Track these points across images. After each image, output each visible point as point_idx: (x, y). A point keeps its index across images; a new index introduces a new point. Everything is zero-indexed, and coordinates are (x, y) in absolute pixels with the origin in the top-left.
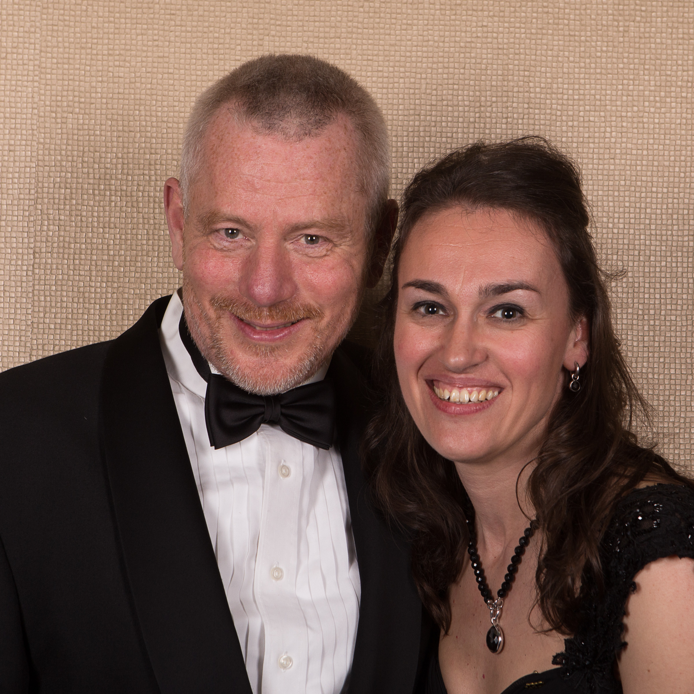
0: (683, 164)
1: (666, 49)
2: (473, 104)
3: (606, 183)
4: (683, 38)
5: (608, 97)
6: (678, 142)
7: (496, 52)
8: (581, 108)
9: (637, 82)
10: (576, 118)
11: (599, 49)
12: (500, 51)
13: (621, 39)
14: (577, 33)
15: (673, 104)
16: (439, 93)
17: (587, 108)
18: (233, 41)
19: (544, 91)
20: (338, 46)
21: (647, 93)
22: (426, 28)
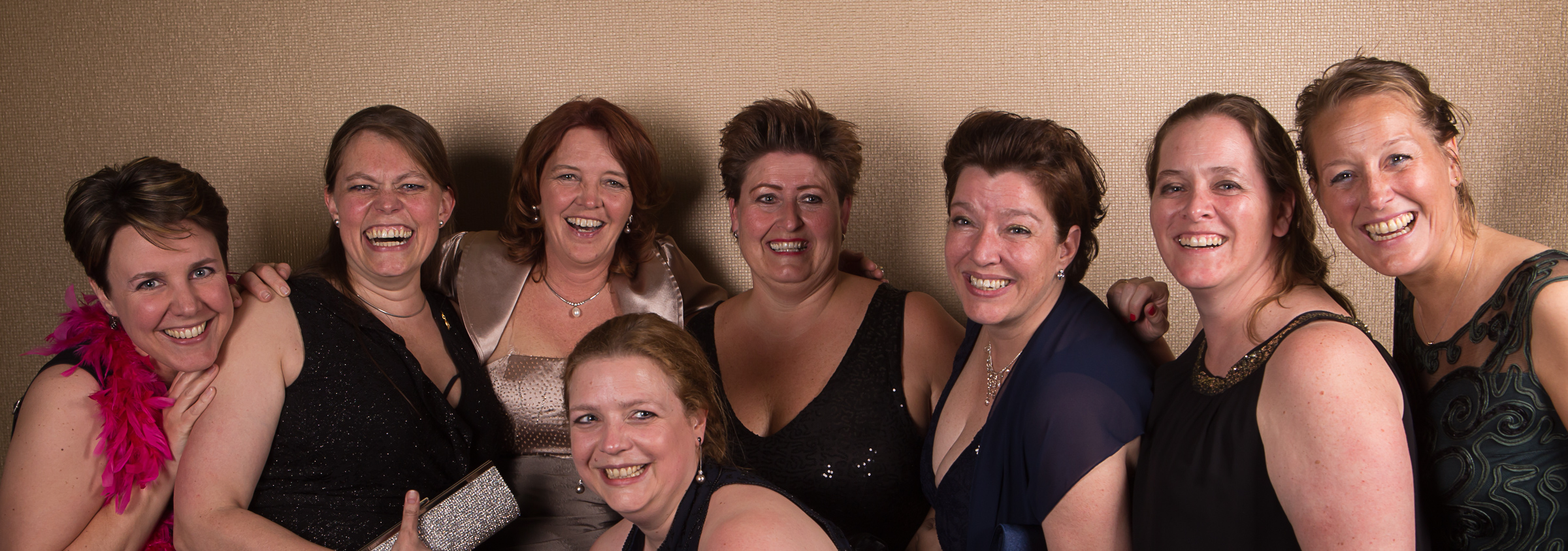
0: (1163, 85)
1: (1152, 15)
2: (1036, 55)
3: (1117, 100)
4: (1161, 8)
5: (1117, 47)
6: (1160, 72)
7: (1048, 22)
8: (1101, 55)
9: (1134, 37)
10: (1098, 61)
11: (1111, 17)
12: (1051, 22)
13: (1124, 11)
14: (1097, 9)
15: (1156, 49)
16: (1015, 50)
17: (1105, 54)
18: (890, 26)
19: (1078, 45)
20: (953, 25)
21: (1140, 43)
22: (1006, 10)
